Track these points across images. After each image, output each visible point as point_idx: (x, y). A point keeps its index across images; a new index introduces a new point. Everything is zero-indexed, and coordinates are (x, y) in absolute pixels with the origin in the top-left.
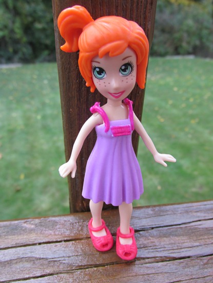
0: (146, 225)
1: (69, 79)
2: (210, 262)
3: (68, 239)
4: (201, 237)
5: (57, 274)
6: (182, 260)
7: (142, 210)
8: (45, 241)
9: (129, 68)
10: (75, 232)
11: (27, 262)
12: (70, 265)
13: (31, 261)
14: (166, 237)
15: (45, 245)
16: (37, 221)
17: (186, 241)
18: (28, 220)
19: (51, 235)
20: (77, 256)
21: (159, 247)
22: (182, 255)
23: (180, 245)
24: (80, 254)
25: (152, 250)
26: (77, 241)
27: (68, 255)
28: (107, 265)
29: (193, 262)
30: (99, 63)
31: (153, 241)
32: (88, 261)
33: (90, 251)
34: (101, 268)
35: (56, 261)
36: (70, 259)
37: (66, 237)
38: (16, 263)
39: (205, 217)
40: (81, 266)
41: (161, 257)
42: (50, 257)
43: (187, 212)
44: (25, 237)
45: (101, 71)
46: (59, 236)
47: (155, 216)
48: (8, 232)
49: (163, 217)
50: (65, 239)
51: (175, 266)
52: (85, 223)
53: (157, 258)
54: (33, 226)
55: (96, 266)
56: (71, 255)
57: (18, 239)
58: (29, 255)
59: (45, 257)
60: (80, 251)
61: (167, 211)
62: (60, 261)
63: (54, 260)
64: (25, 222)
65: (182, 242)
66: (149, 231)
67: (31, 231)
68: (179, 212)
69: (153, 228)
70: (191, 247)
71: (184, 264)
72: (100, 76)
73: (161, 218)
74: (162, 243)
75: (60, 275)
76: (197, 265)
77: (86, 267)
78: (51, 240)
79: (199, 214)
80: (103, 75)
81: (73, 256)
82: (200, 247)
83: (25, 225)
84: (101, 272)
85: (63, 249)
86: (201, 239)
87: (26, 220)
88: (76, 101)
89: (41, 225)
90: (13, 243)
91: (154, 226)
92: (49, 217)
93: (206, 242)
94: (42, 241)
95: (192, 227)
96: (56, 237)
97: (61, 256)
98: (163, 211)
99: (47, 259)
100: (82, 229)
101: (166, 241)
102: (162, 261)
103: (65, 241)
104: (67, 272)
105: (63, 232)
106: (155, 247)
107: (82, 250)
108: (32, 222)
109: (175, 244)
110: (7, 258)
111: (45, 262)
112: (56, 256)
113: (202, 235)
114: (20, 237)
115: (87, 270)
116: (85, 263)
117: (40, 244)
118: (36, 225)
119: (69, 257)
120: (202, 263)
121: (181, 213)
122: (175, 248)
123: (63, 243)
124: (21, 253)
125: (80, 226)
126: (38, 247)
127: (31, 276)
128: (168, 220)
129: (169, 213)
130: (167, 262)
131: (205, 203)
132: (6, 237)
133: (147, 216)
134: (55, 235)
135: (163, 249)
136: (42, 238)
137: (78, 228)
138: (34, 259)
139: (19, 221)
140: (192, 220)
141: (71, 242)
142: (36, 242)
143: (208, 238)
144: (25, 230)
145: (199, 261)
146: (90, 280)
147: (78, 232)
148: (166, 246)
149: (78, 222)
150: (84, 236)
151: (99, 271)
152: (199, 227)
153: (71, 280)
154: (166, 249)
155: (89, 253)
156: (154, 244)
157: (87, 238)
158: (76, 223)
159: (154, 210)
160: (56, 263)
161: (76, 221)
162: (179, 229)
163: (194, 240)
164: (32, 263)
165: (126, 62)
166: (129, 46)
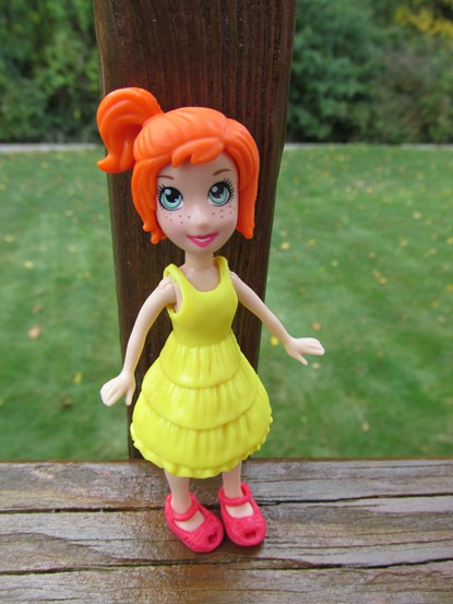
0: (267, 495)
1: (125, 205)
2: (379, 580)
3: (112, 506)
4: (373, 530)
5: (81, 570)
6: (323, 571)
7: (265, 465)
8: (67, 507)
9: (225, 191)
10: (126, 496)
11: (30, 541)
12: (107, 557)
13: (36, 540)
14: (301, 522)
15: (67, 514)
16: (60, 467)
17: (340, 534)
18: (43, 464)
19: (80, 495)
20: (122, 540)
21: (284, 540)
22: (326, 561)
23: (327, 541)
24: (128, 537)
25: (270, 545)
26: (128, 513)
27: (106, 538)
28: (177, 564)
29: (346, 576)
30: (171, 178)
31: (272, 526)
32: (141, 553)
33: (149, 533)
34: (163, 568)
35: (82, 546)
36: (108, 544)
37: (108, 502)
38: (9, 542)
39: (388, 490)
40: (127, 560)
41: (283, 560)
42: (72, 537)
43: (354, 477)
44: (33, 495)
45: (175, 195)
46: (96, 501)
47: (289, 480)
48: (3, 483)
49: (304, 482)
50: (107, 506)
51: (308, 580)
52: (149, 479)
53: (275, 562)
54: (50, 477)
55: (156, 563)
56: (112, 538)
57: (19, 498)
58: (35, 529)
59: (62, 536)
60: (131, 532)
61: (314, 471)
62: (87, 546)
63: (82, 543)
64: (37, 468)
65: (331, 535)
66: (271, 508)
67: (46, 484)
68: (339, 476)
69: (278, 503)
70: (347, 547)
71: (327, 578)
72: (173, 205)
73: (298, 485)
74: (291, 534)
75: (84, 572)
76: (351, 584)
77: (135, 563)
78: (79, 506)
79: (377, 484)
80: (177, 201)
81: (114, 540)
82: (365, 550)
83: (37, 472)
84: (161, 576)
85: (99, 525)
86: (371, 534)
87: (39, 464)
88: (137, 248)
89: (65, 474)
90: (9, 505)
91: (281, 499)
92: (83, 461)
93: (380, 540)
94: (62, 507)
95: (358, 509)
96: (91, 501)
97: (93, 537)
98: (306, 472)
99: (65, 540)
100: (141, 492)
101: (298, 531)
102: (285, 569)
103: (105, 510)
104: (100, 569)
105: (104, 492)
106: (275, 540)
107: (135, 531)
108: (51, 469)
109: (315, 537)
111: (63, 546)
112: (82, 537)
113: (375, 526)
114: (23, 495)
115: (137, 569)
116: (135, 553)
117: (58, 511)
118: (56, 474)
119: (107, 541)
120: (362, 581)
121: (341, 479)
122: (314, 546)
123: (101, 513)
124: (20, 524)
125: (140, 484)
126: (53, 516)
127: (32, 568)
128: (312, 490)
129: (318, 476)
130: (294, 571)
131: (396, 463)
133: (272, 478)
134: (89, 497)
135: (291, 545)
136: (63, 500)
137: (134, 488)
138: (42, 538)
139: (27, 464)
140: (359, 496)
141: (116, 513)
142: (51, 507)
143: (387, 534)
144: (34, 483)
145: (357, 575)
146: (139, 588)
147: (132, 496)
148: (297, 539)
149: (137, 477)
150: (143, 505)
151: (159, 573)
152: (372, 509)
153: (103, 585)
154: (297, 545)
155: (146, 537)
156: (275, 533)
157: (148, 509)
158: (132, 478)
159: (287, 468)
160: (81, 549)
161: (134, 475)
162: (332, 510)
163: (356, 535)
164: (37, 544)
165: (220, 178)
166: (226, 151)
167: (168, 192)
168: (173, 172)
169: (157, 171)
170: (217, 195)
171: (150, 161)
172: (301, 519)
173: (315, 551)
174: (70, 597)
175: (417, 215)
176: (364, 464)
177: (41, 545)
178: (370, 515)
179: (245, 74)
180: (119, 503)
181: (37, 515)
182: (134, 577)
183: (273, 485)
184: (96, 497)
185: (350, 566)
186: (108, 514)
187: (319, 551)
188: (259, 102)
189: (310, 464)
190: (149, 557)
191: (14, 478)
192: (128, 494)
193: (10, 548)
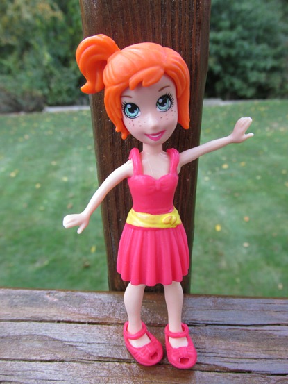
0: (199, 319)
3: (94, 321)
4: (276, 348)
5: (70, 361)
6: (238, 375)
7: (199, 299)
8: (65, 319)
9: (168, 101)
11: (39, 340)
12: (88, 354)
13: (43, 340)
14: (223, 339)
15: (64, 324)
16: (62, 294)
17: (251, 349)
18: (52, 291)
19: (74, 312)
20: (99, 343)
21: (210, 351)
22: (240, 367)
23: (241, 353)
24: (103, 342)
25: (200, 354)
26: (104, 326)
27: (88, 342)
28: (134, 363)
29: (255, 379)
30: (130, 97)
32: (110, 353)
33: (117, 340)
34: (125, 364)
35: (72, 346)
36: (89, 346)
37: (92, 318)
38: (26, 340)
40: (100, 357)
41: (209, 365)
42: (66, 339)
43: (263, 310)
44: (44, 311)
45: (134, 108)
46: (84, 317)
47: (215, 310)
48: (26, 302)
49: (226, 312)
50: (90, 321)
51: (226, 380)
54: (56, 300)
55: (120, 361)
56: (92, 341)
57: (35, 312)
58: (43, 333)
59: (60, 338)
60: (104, 339)
61: (233, 304)
62: (75, 346)
63: (70, 344)
64: (47, 294)
65: (245, 349)
66: (202, 328)
67: (53, 304)
68: (251, 309)
69: (207, 325)
70: (255, 359)
71: (240, 379)
72: (133, 114)
73: (222, 313)
74: (215, 347)
75: (72, 363)
77: (106, 360)
78: (72, 320)
79: (280, 315)
80: (136, 112)
82: (270, 362)
83: (48, 296)
84: (123, 370)
85: (84, 332)
86: (274, 351)
87: (49, 291)
88: (109, 145)
89: (65, 299)
90: (28, 316)
91: (209, 322)
92: (78, 291)
93: (281, 355)
94: (62, 319)
95: (264, 332)
96: (80, 317)
97: (80, 340)
98: (228, 305)
100: (114, 313)
101: (220, 345)
102: (210, 371)
103: (89, 323)
104: (82, 362)
105: (89, 311)
106: (204, 350)
107: (107, 338)
108: (56, 295)
109: (233, 350)
110: (18, 333)
111: (60, 345)
112: (73, 340)
113: (277, 345)
114: (38, 310)
115: (107, 363)
116: (106, 353)
117: (59, 322)
118: (60, 298)
119: (89, 343)
121: (253, 311)
122: (231, 356)
123: (87, 325)
124: (34, 329)
125: (113, 307)
126: (55, 325)
127: (38, 358)
128: (231, 317)
129: (236, 308)
130: (216, 373)
132: (23, 308)
133: (203, 308)
134: (79, 314)
135: (215, 355)
136: (63, 315)
137: (109, 309)
138: (47, 339)
139: (42, 291)
140: (266, 323)
141: (96, 326)
142: (54, 319)
144: (45, 303)
145: (263, 379)
146: (108, 377)
147: (107, 315)
148: (220, 351)
149: (111, 303)
150: (115, 321)
151: (122, 367)
152: (275, 333)
153: (83, 372)
154: (219, 355)
155: (115, 342)
156: (204, 346)
157: (118, 324)
158: (108, 303)
159: (215, 302)
160: (71, 348)
161: (110, 301)
162: (245, 332)
163: (263, 351)
164: (44, 343)
165: (163, 93)
166: (166, 74)
167: (129, 106)
168: (131, 93)
169: (121, 94)
170: (162, 104)
171: (115, 87)
172: (223, 337)
173: (232, 360)
174: (61, 379)
176: (271, 301)
177: (46, 344)
178: (273, 337)
179: (177, 20)
180: (98, 319)
181: (45, 324)
182: (104, 369)
183: (204, 312)
184: (83, 314)
185: (257, 372)
186: (91, 326)
187: (235, 360)
188: (187, 40)
189: (231, 299)
190: (116, 356)
191: (33, 300)
192: (105, 313)
193: (26, 344)
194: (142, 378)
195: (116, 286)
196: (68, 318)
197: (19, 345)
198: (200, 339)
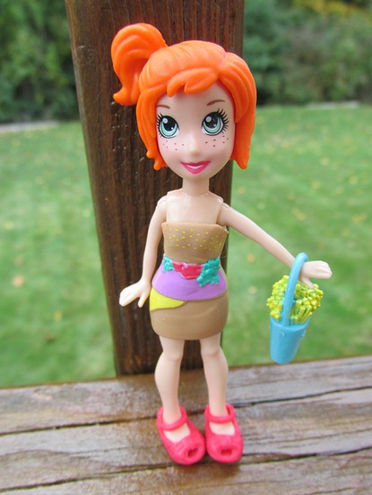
0: (243, 398)
2: (352, 464)
3: (107, 419)
4: (340, 420)
5: (84, 479)
6: (301, 461)
8: (66, 423)
9: (219, 121)
10: (119, 409)
11: (35, 457)
12: (107, 465)
13: (41, 456)
14: (277, 419)
15: (67, 430)
16: (56, 389)
17: (311, 426)
18: (41, 387)
19: (77, 412)
20: (119, 449)
21: (263, 436)
22: (303, 451)
23: (301, 433)
24: (124, 446)
25: (251, 442)
26: (122, 424)
27: (104, 448)
28: (170, 466)
29: (322, 463)
30: (168, 108)
31: (251, 425)
32: (137, 459)
33: (142, 441)
34: (159, 470)
35: (83, 458)
36: (107, 454)
37: (103, 416)
38: (16, 459)
39: (348, 384)
40: (126, 466)
42: (73, 450)
43: (316, 376)
44: (34, 415)
46: (91, 416)
47: (260, 383)
48: (6, 407)
49: (274, 384)
50: (102, 420)
51: (289, 470)
52: (137, 393)
53: (258, 456)
54: (48, 398)
55: (152, 467)
56: (109, 447)
58: (39, 446)
59: (64, 450)
60: (126, 441)
61: (281, 374)
62: (88, 457)
63: (81, 455)
64: (36, 391)
65: (304, 427)
66: (248, 409)
67: (45, 405)
68: (304, 376)
69: (253, 404)
70: (318, 438)
71: (305, 466)
72: (169, 133)
73: (269, 387)
74: (268, 431)
75: (88, 481)
76: (326, 470)
77: (133, 469)
78: (76, 422)
79: (337, 380)
80: (173, 130)
81: (112, 449)
82: (335, 438)
83: (36, 395)
84: (158, 479)
85: (97, 437)
86: (339, 424)
87: (37, 388)
89: (62, 395)
90: (13, 426)
91: (256, 400)
92: (75, 382)
93: (347, 428)
94: (62, 424)
95: (324, 403)
96: (86, 416)
97: (93, 448)
98: (274, 374)
99: (67, 454)
101: (275, 427)
102: (267, 461)
103: (101, 423)
104: (102, 477)
105: (98, 408)
106: (255, 437)
107: (129, 440)
108: (48, 391)
109: (290, 431)
111: (66, 459)
112: (82, 449)
113: (340, 417)
115: (135, 474)
116: (132, 461)
117: (58, 428)
118: (53, 395)
119: (106, 451)
120: (336, 466)
121: (305, 378)
122: (290, 439)
123: (98, 427)
124: (25, 443)
125: (129, 398)
126: (54, 433)
127: (39, 481)
128: (281, 390)
129: (284, 377)
130: (276, 463)
131: (350, 360)
133: (245, 383)
134: (85, 413)
135: (270, 440)
136: (62, 417)
137: (125, 402)
138: (46, 453)
139: (26, 389)
140: (323, 390)
141: (110, 426)
142: (52, 424)
143: (352, 423)
144: (34, 405)
145: (332, 462)
146: (139, 491)
147: (123, 409)
148: (275, 435)
149: (126, 392)
150: (135, 416)
151: (155, 476)
152: (336, 402)
153: (106, 491)
154: (275, 440)
155: (141, 444)
156: (254, 431)
157: (139, 419)
158: (122, 393)
159: (257, 373)
160: (83, 461)
161: (123, 390)
162: (301, 406)
163: (325, 426)
164: (43, 459)
165: (215, 108)
166: (220, 82)
167: (165, 121)
169: (156, 102)
171: (150, 91)
172: (276, 416)
173: (292, 444)
175: (325, 162)
176: (323, 363)
177: (46, 460)
180: (112, 416)
181: (39, 433)
183: (247, 388)
184: (91, 413)
185: (324, 454)
186: (104, 427)
187: (296, 443)
190: (146, 462)
191: (15, 403)
192: (120, 408)
193: (18, 465)
194: (185, 485)
195: (128, 369)
196: (71, 421)
197: (7, 468)
198: (248, 423)
